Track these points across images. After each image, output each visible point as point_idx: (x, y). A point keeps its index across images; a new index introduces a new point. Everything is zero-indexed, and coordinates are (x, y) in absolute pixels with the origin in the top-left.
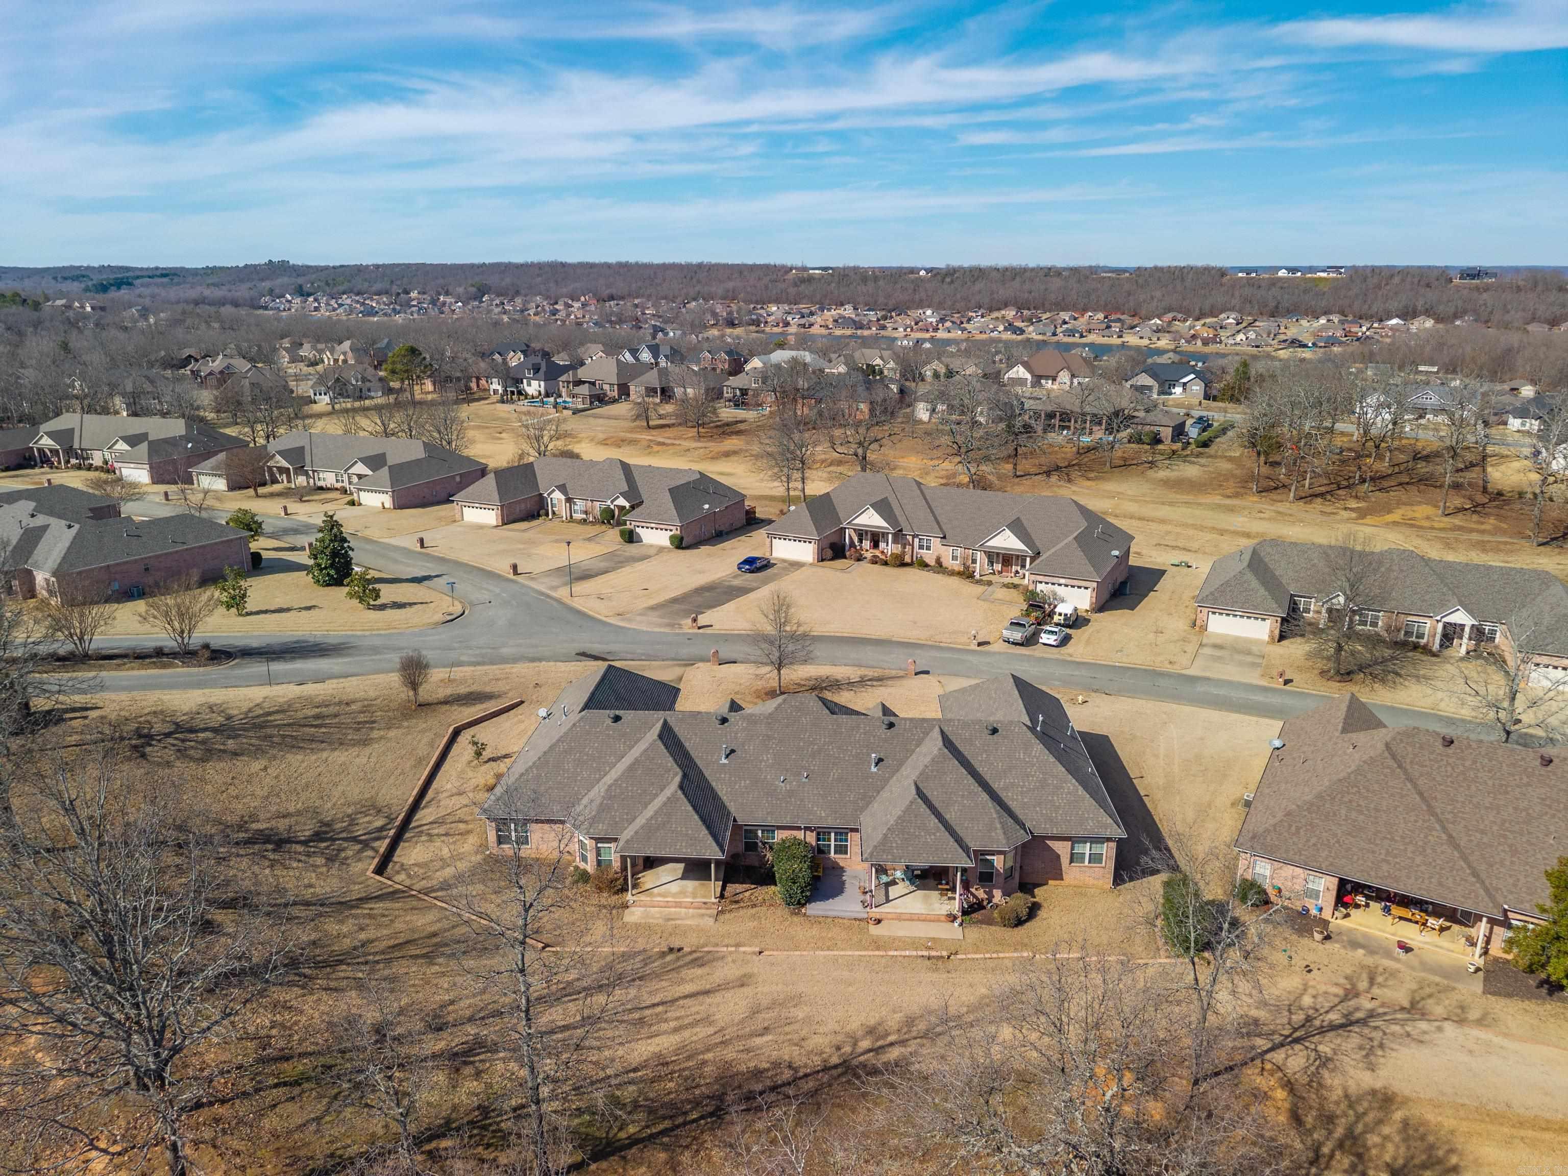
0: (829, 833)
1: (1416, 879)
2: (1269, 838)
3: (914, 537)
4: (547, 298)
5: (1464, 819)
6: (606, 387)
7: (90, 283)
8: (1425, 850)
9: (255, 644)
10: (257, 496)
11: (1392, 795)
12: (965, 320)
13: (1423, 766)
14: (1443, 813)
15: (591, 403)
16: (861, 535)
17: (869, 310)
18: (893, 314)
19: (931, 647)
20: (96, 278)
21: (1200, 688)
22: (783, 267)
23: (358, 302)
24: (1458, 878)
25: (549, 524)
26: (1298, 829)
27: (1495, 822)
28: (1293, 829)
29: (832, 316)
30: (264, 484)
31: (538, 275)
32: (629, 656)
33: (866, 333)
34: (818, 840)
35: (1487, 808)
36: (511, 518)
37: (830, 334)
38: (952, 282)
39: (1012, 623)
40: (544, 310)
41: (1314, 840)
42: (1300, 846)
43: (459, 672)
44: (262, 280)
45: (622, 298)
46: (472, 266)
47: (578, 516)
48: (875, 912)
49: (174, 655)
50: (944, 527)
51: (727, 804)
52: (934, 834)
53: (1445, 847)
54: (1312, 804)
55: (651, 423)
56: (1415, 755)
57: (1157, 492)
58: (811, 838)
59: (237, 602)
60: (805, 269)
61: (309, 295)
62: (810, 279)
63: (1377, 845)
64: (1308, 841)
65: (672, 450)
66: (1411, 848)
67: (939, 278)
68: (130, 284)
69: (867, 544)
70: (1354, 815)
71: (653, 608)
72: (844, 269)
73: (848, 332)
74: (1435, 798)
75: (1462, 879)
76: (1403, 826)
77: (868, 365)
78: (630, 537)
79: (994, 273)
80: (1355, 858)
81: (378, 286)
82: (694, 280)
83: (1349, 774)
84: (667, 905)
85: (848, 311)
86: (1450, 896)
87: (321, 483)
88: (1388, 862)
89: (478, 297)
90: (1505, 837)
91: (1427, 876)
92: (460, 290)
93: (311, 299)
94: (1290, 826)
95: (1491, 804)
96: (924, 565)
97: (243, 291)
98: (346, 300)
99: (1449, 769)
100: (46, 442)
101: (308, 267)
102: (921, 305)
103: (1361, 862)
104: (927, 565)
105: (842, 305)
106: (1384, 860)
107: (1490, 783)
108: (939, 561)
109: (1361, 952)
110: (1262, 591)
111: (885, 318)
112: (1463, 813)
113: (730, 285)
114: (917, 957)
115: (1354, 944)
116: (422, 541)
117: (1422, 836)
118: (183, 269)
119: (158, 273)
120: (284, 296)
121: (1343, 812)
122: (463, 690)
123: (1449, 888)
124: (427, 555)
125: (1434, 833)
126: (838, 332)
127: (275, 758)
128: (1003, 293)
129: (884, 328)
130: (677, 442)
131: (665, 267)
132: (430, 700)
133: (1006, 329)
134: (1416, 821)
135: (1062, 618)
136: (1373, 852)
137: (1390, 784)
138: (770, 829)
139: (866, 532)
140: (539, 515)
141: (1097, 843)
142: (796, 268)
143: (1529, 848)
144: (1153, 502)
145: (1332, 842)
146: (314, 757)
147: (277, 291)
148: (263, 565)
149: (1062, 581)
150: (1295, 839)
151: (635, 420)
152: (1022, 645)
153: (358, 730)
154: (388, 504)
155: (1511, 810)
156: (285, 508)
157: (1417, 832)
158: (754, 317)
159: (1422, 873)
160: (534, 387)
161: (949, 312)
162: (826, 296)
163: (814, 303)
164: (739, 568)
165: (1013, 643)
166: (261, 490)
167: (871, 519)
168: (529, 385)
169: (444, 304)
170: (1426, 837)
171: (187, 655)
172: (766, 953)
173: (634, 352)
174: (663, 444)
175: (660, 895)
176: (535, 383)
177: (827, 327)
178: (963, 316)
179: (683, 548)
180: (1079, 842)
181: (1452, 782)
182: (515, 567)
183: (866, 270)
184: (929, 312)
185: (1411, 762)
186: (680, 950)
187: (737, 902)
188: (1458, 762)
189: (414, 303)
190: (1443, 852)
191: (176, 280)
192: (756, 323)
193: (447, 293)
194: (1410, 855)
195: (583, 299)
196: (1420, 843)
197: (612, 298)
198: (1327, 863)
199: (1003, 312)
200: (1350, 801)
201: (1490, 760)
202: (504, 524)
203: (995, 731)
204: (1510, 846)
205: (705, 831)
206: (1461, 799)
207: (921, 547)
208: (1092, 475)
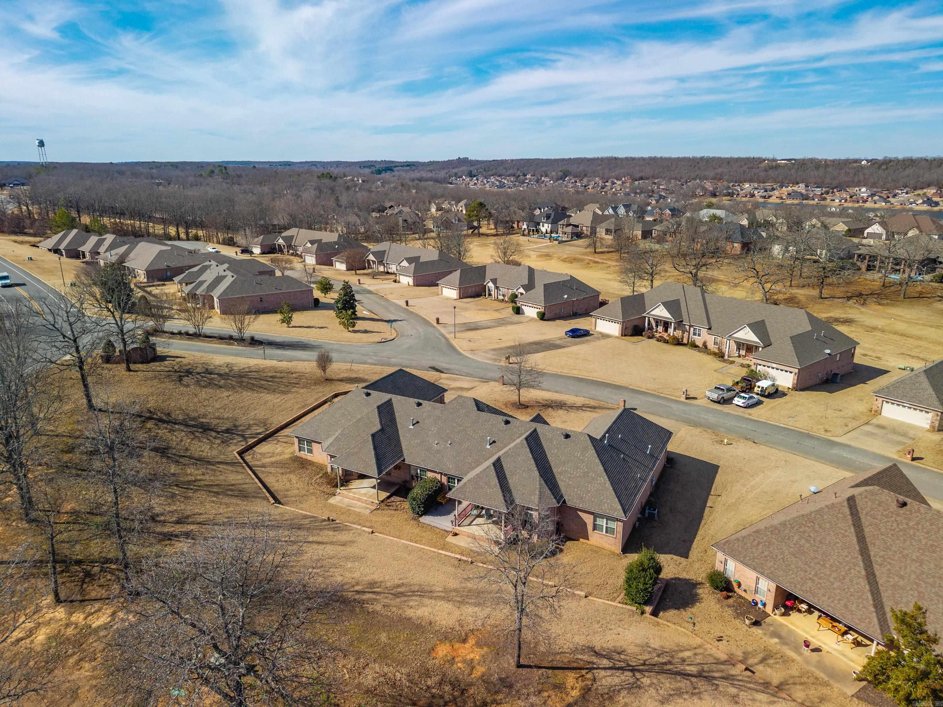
0: (454, 479)
1: (829, 598)
2: (736, 545)
3: (690, 326)
4: (602, 178)
5: (889, 563)
6: (584, 228)
7: (374, 169)
8: (844, 579)
9: (278, 340)
10: (356, 274)
11: (837, 534)
12: (891, 195)
13: (875, 518)
14: (875, 556)
15: (572, 237)
16: (657, 322)
17: (817, 187)
18: (835, 190)
19: (652, 395)
20: (378, 167)
21: (835, 451)
22: (759, 158)
23: (497, 180)
24: (861, 605)
25: (484, 300)
26: (759, 543)
27: (915, 572)
28: (756, 542)
29: (787, 191)
30: (364, 268)
31: (600, 165)
32: (457, 372)
33: (811, 202)
34: (449, 482)
35: (913, 560)
36: (465, 295)
37: (782, 203)
38: (887, 169)
39: (716, 388)
40: (598, 185)
41: (766, 553)
42: (756, 555)
43: (355, 367)
44: (454, 168)
45: (647, 179)
46: (563, 160)
47: (501, 297)
48: (457, 529)
49: (236, 340)
50: (712, 323)
51: (404, 451)
52: (493, 489)
53: (861, 580)
54: (776, 528)
55: (597, 250)
56: (872, 509)
57: (933, 318)
58: (444, 480)
59: (287, 321)
60: (774, 160)
61: (474, 176)
62: (777, 167)
63: (810, 567)
64: (763, 553)
65: (600, 266)
66: (834, 575)
67: (876, 166)
68: (392, 170)
69: (660, 329)
70: (803, 541)
71: (494, 350)
72: (803, 160)
73: (796, 202)
74: (874, 544)
75: (864, 607)
76: (835, 557)
77: (765, 220)
78: (518, 311)
79: (923, 163)
80: (791, 572)
81: (509, 172)
82: (696, 168)
83: (811, 512)
84: (354, 499)
85: (801, 188)
86: (850, 617)
87: (390, 271)
88: (813, 581)
89: (563, 178)
90: (918, 585)
91: (838, 598)
92: (554, 173)
93: (475, 179)
94: (754, 540)
95: (918, 557)
96: (694, 346)
97: (442, 174)
98: (492, 179)
99: (895, 525)
100: (281, 241)
101: (478, 161)
102: (859, 184)
103: (794, 576)
104: (696, 346)
105: (798, 183)
106: (810, 579)
107: (924, 542)
108: (705, 345)
109: (776, 640)
110: (931, 391)
111: (827, 193)
112: (891, 559)
113: (720, 170)
114: (453, 558)
115: (775, 634)
116: (407, 302)
117: (847, 568)
118: (418, 162)
119: (406, 164)
120: (461, 177)
121: (796, 538)
122: (354, 375)
123: (851, 611)
124: (407, 309)
125: (857, 568)
126: (789, 202)
127: (237, 392)
128: (927, 177)
129: (825, 199)
130: (606, 262)
131: (679, 160)
132: (334, 377)
133: (924, 202)
134: (847, 556)
135: (760, 389)
136: (806, 571)
137: (839, 525)
138: (424, 470)
139: (661, 321)
140: (481, 295)
141: (611, 520)
142: (768, 160)
143: (935, 598)
144: (924, 325)
145: (779, 557)
146: (256, 395)
147: (459, 174)
148: (320, 305)
149: (774, 365)
150: (754, 550)
151: (586, 248)
152: (719, 402)
153: (287, 386)
154: (411, 283)
155: (932, 566)
156: (359, 280)
157: (844, 564)
158: (730, 191)
159: (835, 594)
160: (545, 227)
161: (880, 190)
162: (786, 178)
163: (776, 182)
164: (566, 334)
165: (711, 400)
166: (358, 272)
167: (662, 312)
168: (543, 226)
169: (544, 181)
170: (849, 570)
171: (241, 340)
172: (376, 534)
173: (615, 209)
174: (597, 262)
175: (354, 493)
176: (546, 225)
177: (782, 198)
178: (890, 193)
179: (545, 320)
180: (600, 517)
181: (892, 535)
182: (438, 320)
183: (820, 161)
184: (864, 189)
185: (867, 514)
186: (333, 520)
187: (388, 506)
188: (904, 521)
189: (527, 181)
190: (857, 584)
191: (413, 168)
192: (731, 195)
193: (546, 176)
194: (832, 580)
195: (623, 179)
196: (843, 573)
197: (641, 178)
198: (769, 571)
199: (925, 190)
200: (804, 532)
201: (931, 525)
202: (460, 298)
203: (567, 436)
204: (919, 593)
205: (374, 461)
206: (893, 549)
207: (695, 334)
208: (885, 302)
